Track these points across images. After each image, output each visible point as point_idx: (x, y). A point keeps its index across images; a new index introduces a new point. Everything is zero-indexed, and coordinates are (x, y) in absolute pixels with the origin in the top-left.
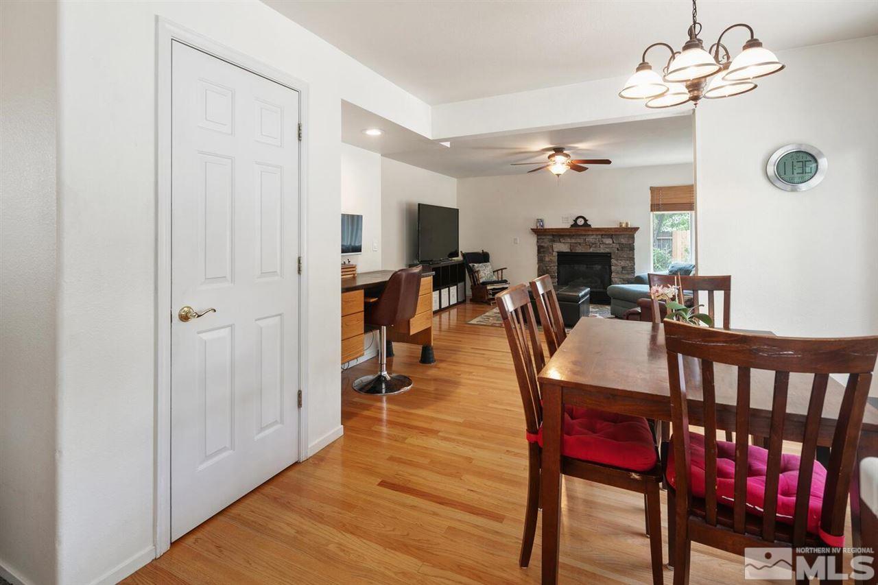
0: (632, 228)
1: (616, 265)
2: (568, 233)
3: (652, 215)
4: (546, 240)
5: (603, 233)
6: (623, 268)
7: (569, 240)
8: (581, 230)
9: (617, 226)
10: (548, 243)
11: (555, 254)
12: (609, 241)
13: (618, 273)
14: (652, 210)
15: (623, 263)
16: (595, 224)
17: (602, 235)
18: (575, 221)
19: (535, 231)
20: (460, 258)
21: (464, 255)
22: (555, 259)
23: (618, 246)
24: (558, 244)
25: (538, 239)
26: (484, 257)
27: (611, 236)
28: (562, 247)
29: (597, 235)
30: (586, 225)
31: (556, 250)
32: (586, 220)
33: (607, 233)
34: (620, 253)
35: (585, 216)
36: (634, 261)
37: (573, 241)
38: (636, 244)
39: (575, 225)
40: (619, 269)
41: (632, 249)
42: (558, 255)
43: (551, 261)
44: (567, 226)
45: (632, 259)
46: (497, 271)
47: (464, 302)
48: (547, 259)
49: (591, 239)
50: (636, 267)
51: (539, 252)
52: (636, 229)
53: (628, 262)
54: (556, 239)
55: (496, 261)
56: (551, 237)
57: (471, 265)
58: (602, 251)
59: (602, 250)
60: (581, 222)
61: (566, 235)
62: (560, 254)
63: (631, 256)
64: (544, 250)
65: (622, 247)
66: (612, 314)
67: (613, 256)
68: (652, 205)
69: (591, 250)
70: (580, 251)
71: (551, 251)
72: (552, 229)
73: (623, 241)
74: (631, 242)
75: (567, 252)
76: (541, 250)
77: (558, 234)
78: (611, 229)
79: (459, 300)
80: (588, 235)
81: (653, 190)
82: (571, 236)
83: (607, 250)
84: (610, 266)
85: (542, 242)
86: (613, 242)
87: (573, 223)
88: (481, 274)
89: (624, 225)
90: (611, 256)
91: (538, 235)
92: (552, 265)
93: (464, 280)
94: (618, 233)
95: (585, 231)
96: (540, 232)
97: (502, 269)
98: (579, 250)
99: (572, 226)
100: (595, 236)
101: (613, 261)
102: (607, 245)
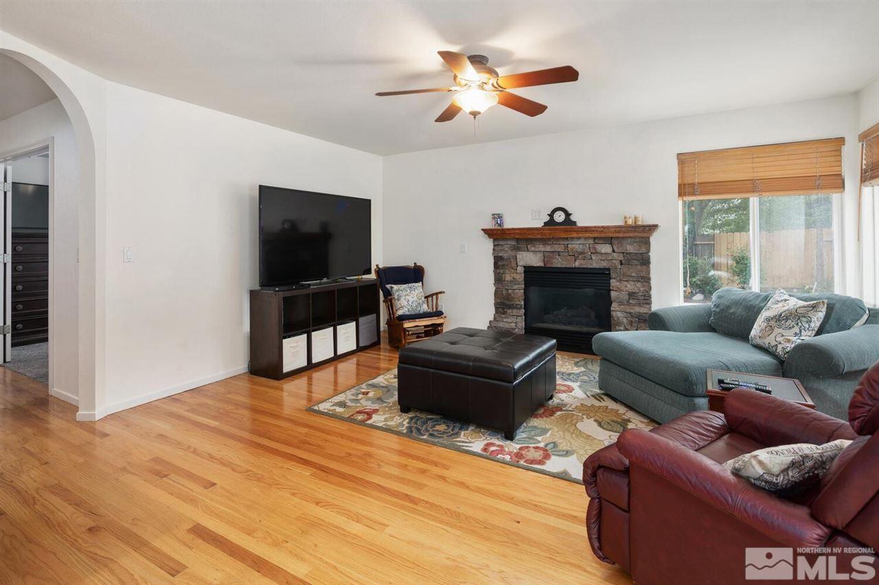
0: (644, 226)
1: (619, 290)
2: (539, 237)
3: (680, 203)
4: (506, 248)
5: (595, 235)
6: (631, 295)
7: (541, 248)
8: (560, 230)
9: (621, 223)
10: (510, 252)
11: (521, 270)
12: (605, 249)
13: (621, 303)
14: (680, 194)
15: (630, 286)
16: (582, 219)
17: (595, 238)
18: (551, 215)
19: (489, 233)
20: (373, 276)
21: (379, 271)
22: (520, 277)
23: (621, 257)
24: (524, 254)
25: (494, 246)
26: (414, 274)
27: (609, 240)
28: (531, 258)
29: (586, 238)
30: (568, 221)
31: (521, 263)
32: (568, 214)
33: (603, 235)
34: (624, 269)
35: (566, 208)
36: (649, 283)
37: (548, 248)
38: (653, 255)
39: (551, 222)
40: (624, 296)
41: (646, 262)
42: (525, 272)
43: (514, 281)
44: (539, 224)
45: (647, 280)
46: (432, 295)
47: (375, 345)
48: (508, 278)
49: (576, 245)
50: (654, 293)
51: (496, 266)
52: (654, 227)
53: (639, 285)
54: (522, 245)
55: (433, 280)
56: (513, 243)
57: (388, 286)
58: (595, 265)
59: (596, 263)
60: (560, 217)
61: (536, 240)
62: (529, 270)
63: (644, 274)
64: (505, 263)
65: (628, 260)
66: (600, 389)
67: (613, 275)
68: (680, 185)
69: (577, 264)
70: (559, 266)
71: (513, 264)
72: (513, 229)
73: (630, 248)
74: (643, 250)
75: (537, 267)
76: (500, 264)
77: (524, 238)
78: (608, 227)
79: (361, 345)
80: (572, 238)
81: (684, 160)
82: (544, 241)
83: (604, 264)
84: (609, 290)
85: (501, 250)
86: (614, 251)
87: (547, 218)
88: (403, 302)
89: (630, 222)
90: (609, 274)
91: (494, 240)
92: (516, 287)
93: (376, 311)
94: (621, 235)
95: (566, 231)
96: (497, 234)
97: (437, 294)
98: (559, 263)
99: (546, 224)
100: (582, 241)
101: (613, 283)
102: (603, 256)
